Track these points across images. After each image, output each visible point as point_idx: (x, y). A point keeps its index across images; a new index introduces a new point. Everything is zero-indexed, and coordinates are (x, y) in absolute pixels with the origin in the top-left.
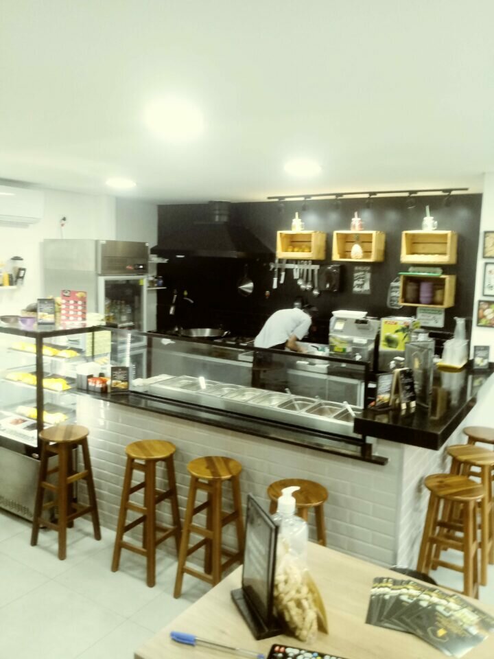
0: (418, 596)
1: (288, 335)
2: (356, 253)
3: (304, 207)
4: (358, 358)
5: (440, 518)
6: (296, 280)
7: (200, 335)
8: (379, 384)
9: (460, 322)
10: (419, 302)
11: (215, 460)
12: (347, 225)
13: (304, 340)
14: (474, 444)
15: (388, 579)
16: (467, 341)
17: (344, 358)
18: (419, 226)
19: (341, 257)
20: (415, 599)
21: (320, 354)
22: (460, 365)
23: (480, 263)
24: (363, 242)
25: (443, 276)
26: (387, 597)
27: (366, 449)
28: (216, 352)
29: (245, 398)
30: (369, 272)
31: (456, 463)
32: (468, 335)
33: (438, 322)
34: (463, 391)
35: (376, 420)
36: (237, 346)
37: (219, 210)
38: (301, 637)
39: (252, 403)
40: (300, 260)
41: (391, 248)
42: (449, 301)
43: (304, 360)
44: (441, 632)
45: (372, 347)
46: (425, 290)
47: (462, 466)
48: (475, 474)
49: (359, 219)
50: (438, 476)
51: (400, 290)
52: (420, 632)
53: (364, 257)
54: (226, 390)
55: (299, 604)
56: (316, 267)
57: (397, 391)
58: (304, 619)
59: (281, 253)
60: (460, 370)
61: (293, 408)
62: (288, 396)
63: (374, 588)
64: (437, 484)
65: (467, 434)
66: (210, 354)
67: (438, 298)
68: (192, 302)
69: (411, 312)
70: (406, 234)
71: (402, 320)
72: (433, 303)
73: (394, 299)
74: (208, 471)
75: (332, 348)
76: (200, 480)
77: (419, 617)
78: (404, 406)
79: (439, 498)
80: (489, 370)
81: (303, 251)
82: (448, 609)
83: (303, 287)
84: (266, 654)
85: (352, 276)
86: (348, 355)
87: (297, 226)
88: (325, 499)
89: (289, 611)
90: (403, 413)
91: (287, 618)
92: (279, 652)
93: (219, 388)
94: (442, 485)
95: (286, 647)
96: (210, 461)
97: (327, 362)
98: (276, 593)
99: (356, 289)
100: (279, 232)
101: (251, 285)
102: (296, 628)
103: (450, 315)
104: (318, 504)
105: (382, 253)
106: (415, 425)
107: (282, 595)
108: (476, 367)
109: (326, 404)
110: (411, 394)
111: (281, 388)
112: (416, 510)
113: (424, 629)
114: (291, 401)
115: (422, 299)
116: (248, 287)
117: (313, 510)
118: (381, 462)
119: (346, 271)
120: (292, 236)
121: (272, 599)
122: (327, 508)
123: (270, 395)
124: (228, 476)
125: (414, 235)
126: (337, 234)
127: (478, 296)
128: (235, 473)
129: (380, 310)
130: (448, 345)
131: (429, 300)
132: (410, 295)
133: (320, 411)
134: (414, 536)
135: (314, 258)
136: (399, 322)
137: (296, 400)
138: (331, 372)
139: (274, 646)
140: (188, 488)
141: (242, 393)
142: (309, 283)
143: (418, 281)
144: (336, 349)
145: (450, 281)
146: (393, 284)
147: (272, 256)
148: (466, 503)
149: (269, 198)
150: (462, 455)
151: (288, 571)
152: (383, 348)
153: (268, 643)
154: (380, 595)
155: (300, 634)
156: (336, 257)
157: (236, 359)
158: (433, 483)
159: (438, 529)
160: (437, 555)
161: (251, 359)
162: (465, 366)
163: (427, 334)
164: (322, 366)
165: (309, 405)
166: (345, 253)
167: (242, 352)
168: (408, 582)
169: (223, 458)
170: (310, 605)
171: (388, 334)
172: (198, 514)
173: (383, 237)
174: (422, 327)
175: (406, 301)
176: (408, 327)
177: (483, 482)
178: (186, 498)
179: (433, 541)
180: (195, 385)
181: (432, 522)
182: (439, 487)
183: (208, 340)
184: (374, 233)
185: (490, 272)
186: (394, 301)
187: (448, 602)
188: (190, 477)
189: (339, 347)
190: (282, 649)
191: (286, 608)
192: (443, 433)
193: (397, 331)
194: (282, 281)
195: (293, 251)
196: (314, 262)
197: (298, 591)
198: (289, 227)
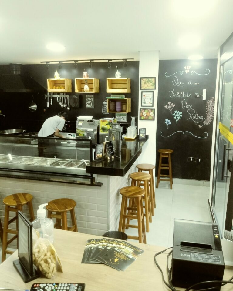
0: (107, 245)
1: (55, 129)
2: (86, 89)
3: (59, 67)
4: (90, 138)
5: (128, 206)
6: (59, 103)
7: (10, 133)
8: (97, 150)
9: (133, 119)
10: (116, 111)
11: (18, 195)
12: (81, 75)
13: (63, 131)
14: (141, 172)
15: (94, 239)
16: (136, 127)
17: (84, 139)
18: (114, 76)
19: (79, 91)
20: (105, 247)
21: (72, 138)
22: (133, 138)
23: (140, 91)
24: (89, 84)
25: (125, 99)
26: (92, 248)
27: (93, 179)
28: (20, 141)
29: (33, 163)
30: (92, 98)
31: (134, 181)
32: (137, 124)
33: (124, 119)
34: (136, 149)
35: (97, 166)
36: (30, 137)
37: (15, 68)
38: (48, 277)
39: (36, 164)
40: (60, 93)
41: (102, 87)
42: (128, 110)
43: (64, 141)
44: (116, 260)
45: (96, 132)
46: (118, 105)
47: (137, 181)
48: (142, 185)
49: (86, 73)
50: (125, 188)
51: (107, 106)
52: (106, 262)
53: (90, 91)
54: (23, 159)
55: (46, 262)
56: (68, 96)
57: (105, 152)
58: (49, 268)
59: (50, 90)
60: (134, 140)
61: (58, 164)
62: (55, 159)
63: (86, 245)
64: (125, 191)
65: (138, 168)
66: (16, 142)
67: (124, 109)
68: (4, 116)
69: (113, 116)
70: (108, 79)
71: (108, 119)
72: (122, 111)
73: (105, 110)
74: (15, 201)
75: (77, 135)
76: (11, 206)
77: (107, 255)
78: (109, 158)
79: (126, 198)
80: (145, 139)
81: (61, 88)
82: (120, 248)
83: (62, 106)
84: (29, 289)
85: (86, 100)
86: (85, 137)
87: (57, 76)
88: (74, 206)
89: (41, 266)
90: (109, 161)
91: (41, 269)
92: (36, 287)
93: (19, 159)
94: (128, 191)
95: (39, 284)
96: (16, 197)
97: (76, 141)
98: (34, 259)
99: (88, 106)
100: (48, 79)
101: (35, 106)
102: (46, 273)
103: (129, 115)
104: (71, 208)
105: (98, 89)
106: (114, 167)
107: (37, 259)
108: (140, 138)
109: (74, 161)
110: (112, 152)
111: (51, 156)
112: (117, 204)
113: (108, 260)
114: (57, 161)
115: (117, 109)
116: (34, 107)
117: (70, 212)
118: (99, 185)
119: (82, 97)
120: (55, 81)
121: (32, 262)
122: (76, 210)
123: (46, 160)
124: (26, 202)
125: (112, 80)
126: (76, 80)
127: (140, 107)
128: (29, 200)
129: (99, 115)
130: (129, 129)
131: (120, 109)
132: (112, 108)
133: (71, 165)
134: (117, 216)
135: (66, 92)
136: (107, 120)
137: (59, 161)
138: (77, 146)
139: (34, 285)
140: (4, 211)
141: (32, 160)
142: (65, 104)
143: (115, 101)
144: (79, 135)
145: (128, 100)
146: (104, 103)
147: (45, 91)
148: (137, 198)
149: (41, 62)
150: (136, 177)
151: (40, 246)
152: (101, 133)
153: (30, 284)
154: (89, 248)
155: (48, 276)
156: (77, 91)
157: (30, 144)
158: (123, 191)
159: (127, 211)
160: (128, 222)
161: (37, 143)
162: (136, 138)
163: (119, 125)
164: (73, 143)
165: (66, 162)
166: (81, 89)
167: (33, 140)
168: (102, 240)
169: (22, 193)
170: (52, 261)
171: (103, 126)
172: (12, 223)
173: (98, 81)
174: (118, 122)
175: (110, 111)
176: (111, 122)
177: (145, 187)
178: (4, 217)
179: (125, 217)
180: (6, 159)
181: (124, 208)
182: (126, 192)
183: (15, 135)
184: (94, 79)
185: (144, 96)
186: (105, 111)
187: (120, 245)
188: (5, 205)
189: (81, 134)
190: (38, 285)
191: (40, 264)
192: (125, 168)
193: (107, 125)
194: (51, 104)
195: (56, 88)
196: (67, 94)
197: (45, 255)
198: (53, 76)
